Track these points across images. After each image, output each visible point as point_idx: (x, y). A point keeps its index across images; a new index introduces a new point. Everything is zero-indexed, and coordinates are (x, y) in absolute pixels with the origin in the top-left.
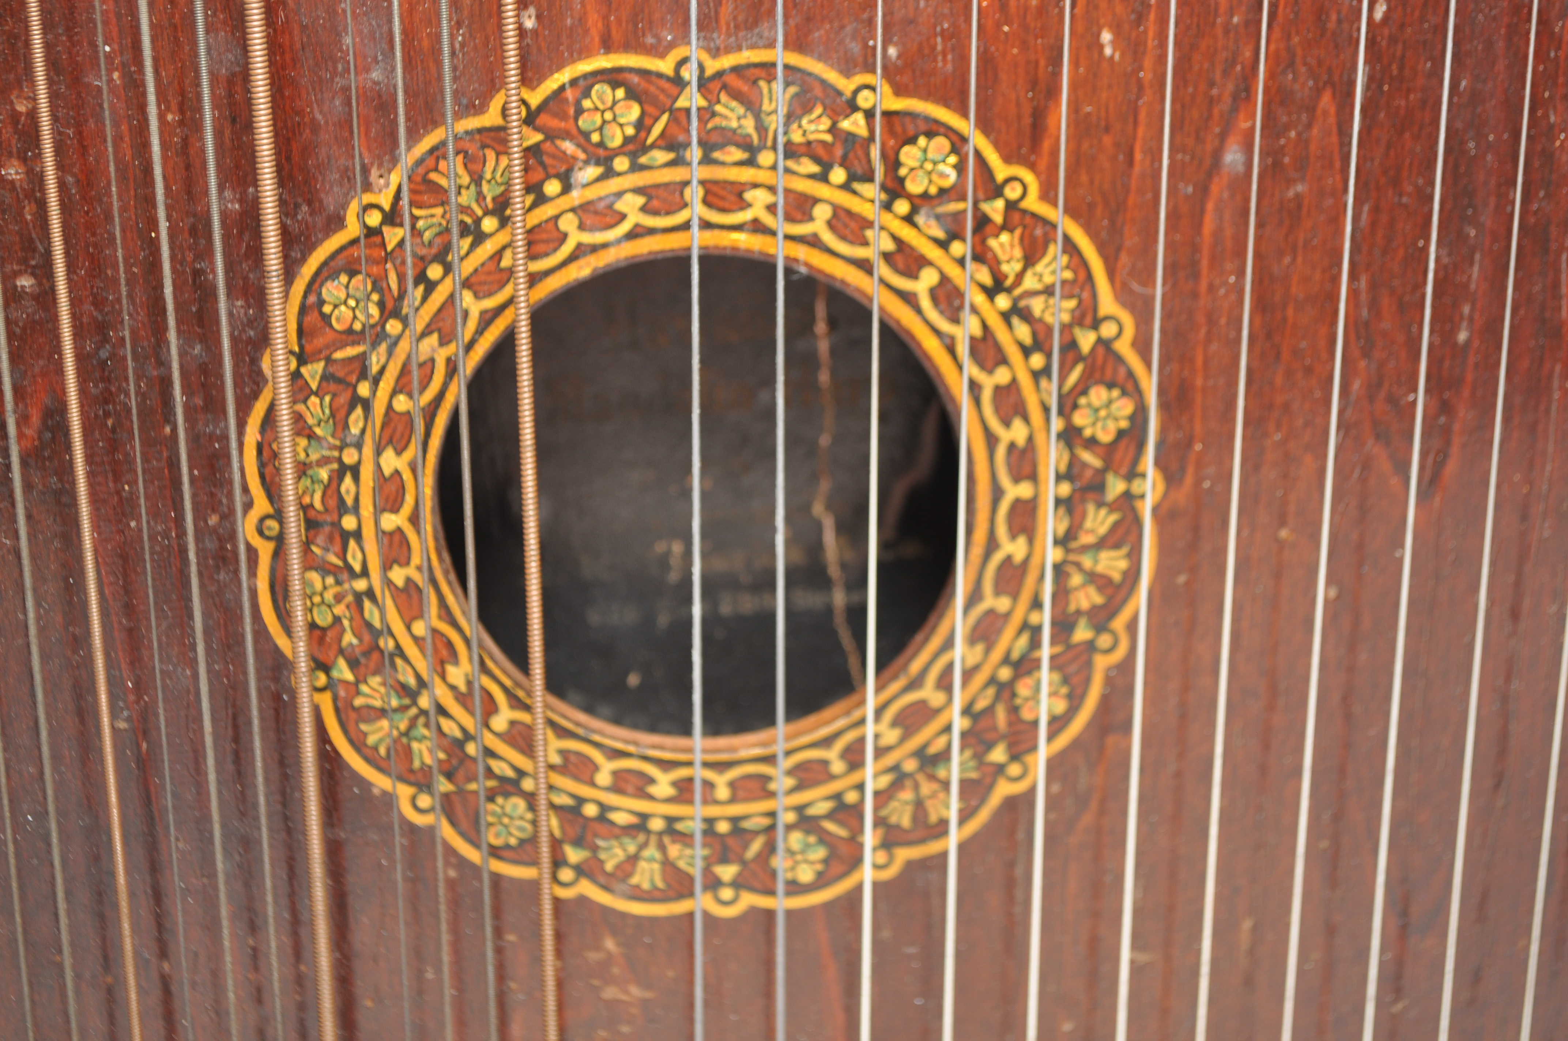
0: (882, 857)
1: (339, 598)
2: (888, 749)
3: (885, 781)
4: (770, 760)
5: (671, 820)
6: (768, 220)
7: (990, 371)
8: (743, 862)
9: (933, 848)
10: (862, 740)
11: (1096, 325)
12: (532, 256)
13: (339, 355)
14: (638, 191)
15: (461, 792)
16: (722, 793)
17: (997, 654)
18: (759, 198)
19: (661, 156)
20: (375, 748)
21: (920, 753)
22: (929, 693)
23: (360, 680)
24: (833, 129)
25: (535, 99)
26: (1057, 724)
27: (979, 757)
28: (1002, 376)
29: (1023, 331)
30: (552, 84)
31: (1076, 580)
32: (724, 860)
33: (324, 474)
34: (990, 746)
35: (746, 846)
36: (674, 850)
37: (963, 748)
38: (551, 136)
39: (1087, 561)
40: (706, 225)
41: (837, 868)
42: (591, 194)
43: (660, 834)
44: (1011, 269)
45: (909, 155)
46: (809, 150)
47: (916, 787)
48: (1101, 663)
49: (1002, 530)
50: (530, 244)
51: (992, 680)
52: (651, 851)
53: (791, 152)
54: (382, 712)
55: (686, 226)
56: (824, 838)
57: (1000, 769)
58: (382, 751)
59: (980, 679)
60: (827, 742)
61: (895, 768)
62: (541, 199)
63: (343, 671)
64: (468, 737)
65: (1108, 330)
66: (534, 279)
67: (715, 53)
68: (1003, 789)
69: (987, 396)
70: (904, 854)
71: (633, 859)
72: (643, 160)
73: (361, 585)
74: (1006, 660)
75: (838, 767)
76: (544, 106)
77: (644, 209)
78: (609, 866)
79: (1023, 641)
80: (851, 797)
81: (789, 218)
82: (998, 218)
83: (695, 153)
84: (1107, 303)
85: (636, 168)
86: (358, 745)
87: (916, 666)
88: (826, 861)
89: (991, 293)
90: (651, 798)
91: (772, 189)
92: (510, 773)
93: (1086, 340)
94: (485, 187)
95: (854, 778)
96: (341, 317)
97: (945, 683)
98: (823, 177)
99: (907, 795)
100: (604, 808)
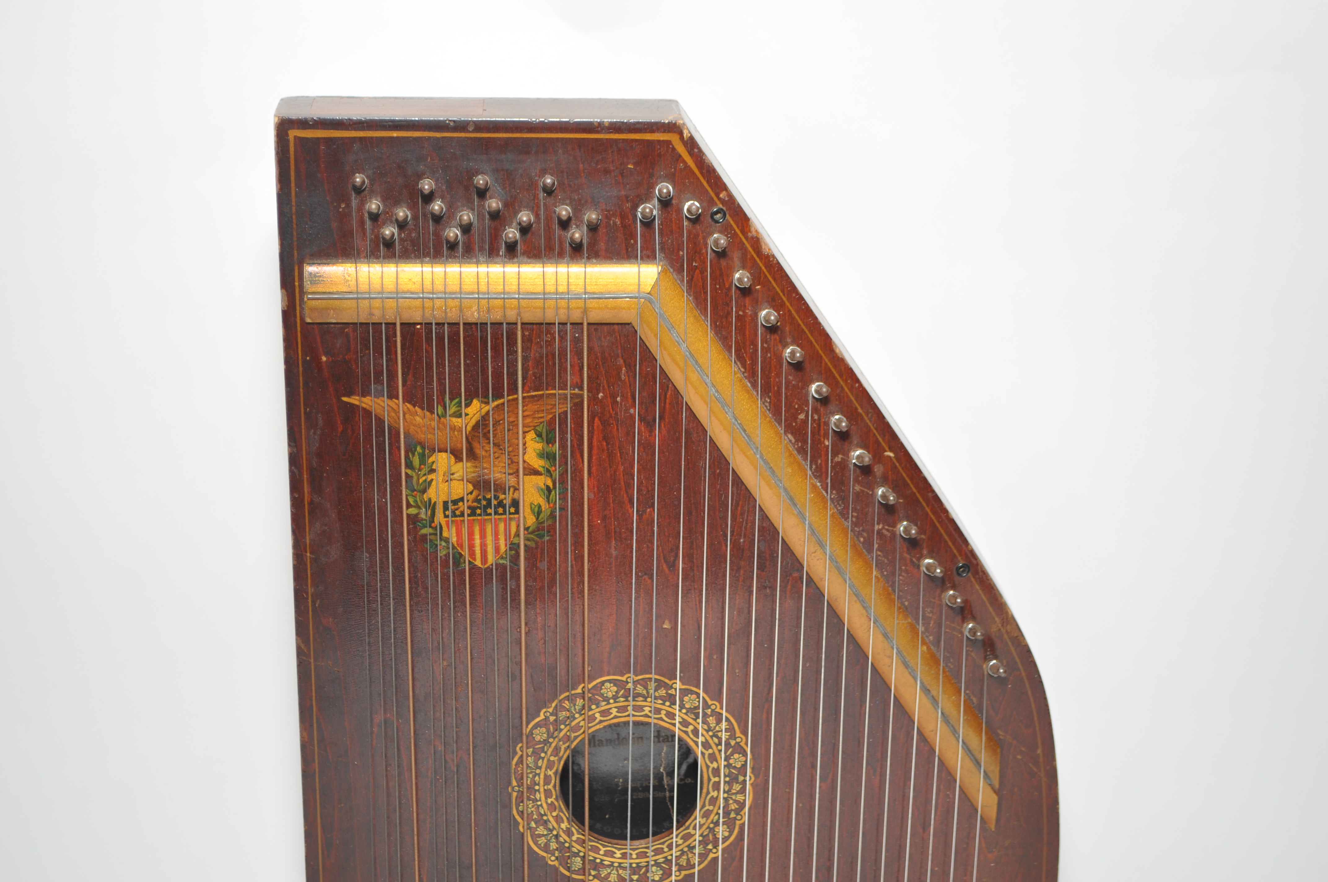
0: (678, 874)
1: (533, 807)
2: (680, 845)
3: (678, 853)
4: (647, 848)
5: (620, 863)
6: (650, 714)
7: (707, 750)
8: (639, 875)
9: (692, 871)
10: (672, 843)
11: (735, 739)
12: (589, 723)
13: (537, 747)
14: (615, 707)
15: (563, 856)
16: (634, 856)
17: (709, 821)
18: (647, 709)
19: (622, 699)
20: (540, 844)
21: (688, 846)
22: (691, 830)
23: (538, 827)
24: (667, 693)
25: (590, 686)
26: (725, 839)
27: (704, 847)
28: (710, 751)
29: (716, 740)
30: (594, 683)
31: (731, 802)
32: (634, 874)
33: (531, 776)
34: (708, 844)
35: (641, 871)
36: (620, 871)
37: (699, 846)
38: (594, 695)
39: (734, 797)
40: (634, 716)
41: (665, 876)
42: (603, 708)
43: (617, 867)
44: (712, 725)
45: (686, 699)
46: (660, 697)
47: (687, 855)
48: (738, 823)
49: (711, 789)
50: (588, 720)
51: (708, 827)
52: (614, 872)
53: (656, 698)
54: (543, 835)
55: (628, 716)
56: (662, 868)
57: (711, 850)
58: (542, 846)
59: (705, 827)
60: (663, 843)
61: (682, 850)
62: (590, 709)
63: (533, 825)
64: (566, 842)
65: (738, 740)
66: (589, 728)
67: (636, 676)
68: (711, 856)
69: (706, 756)
70: (684, 873)
71: (610, 873)
72: (617, 700)
73: (539, 803)
74: (712, 822)
75: (666, 850)
76: (592, 688)
77: (617, 712)
78: (603, 876)
79: (717, 817)
80: (669, 858)
81: (655, 714)
82: (709, 713)
83: (630, 699)
84: (738, 734)
85: (615, 702)
86: (536, 843)
87: (687, 824)
88: (662, 874)
89: (707, 731)
90: (615, 858)
91: (651, 707)
92: (577, 851)
93: (733, 743)
94: (576, 707)
95: (670, 853)
96: (538, 738)
97: (695, 828)
98: (664, 704)
99: (685, 857)
100: (602, 860)
